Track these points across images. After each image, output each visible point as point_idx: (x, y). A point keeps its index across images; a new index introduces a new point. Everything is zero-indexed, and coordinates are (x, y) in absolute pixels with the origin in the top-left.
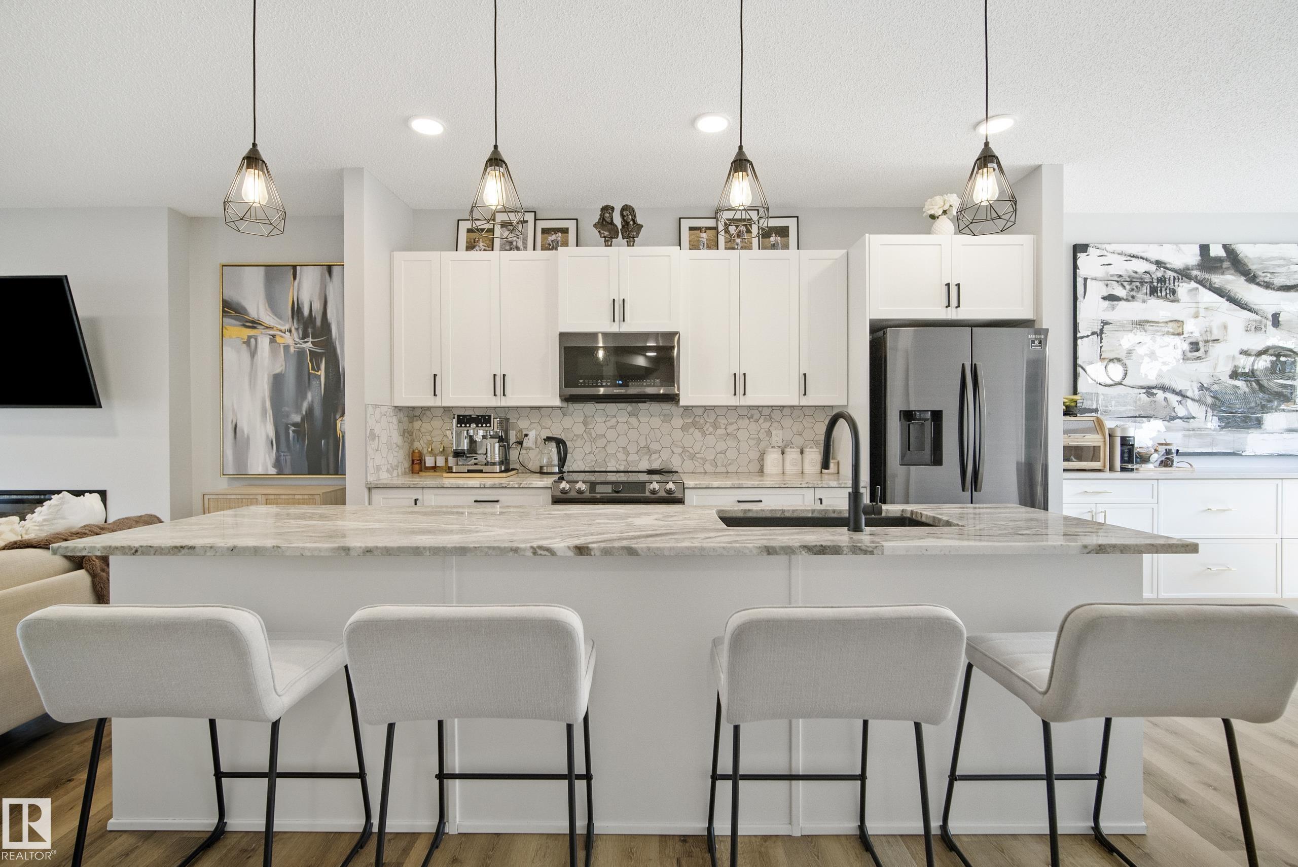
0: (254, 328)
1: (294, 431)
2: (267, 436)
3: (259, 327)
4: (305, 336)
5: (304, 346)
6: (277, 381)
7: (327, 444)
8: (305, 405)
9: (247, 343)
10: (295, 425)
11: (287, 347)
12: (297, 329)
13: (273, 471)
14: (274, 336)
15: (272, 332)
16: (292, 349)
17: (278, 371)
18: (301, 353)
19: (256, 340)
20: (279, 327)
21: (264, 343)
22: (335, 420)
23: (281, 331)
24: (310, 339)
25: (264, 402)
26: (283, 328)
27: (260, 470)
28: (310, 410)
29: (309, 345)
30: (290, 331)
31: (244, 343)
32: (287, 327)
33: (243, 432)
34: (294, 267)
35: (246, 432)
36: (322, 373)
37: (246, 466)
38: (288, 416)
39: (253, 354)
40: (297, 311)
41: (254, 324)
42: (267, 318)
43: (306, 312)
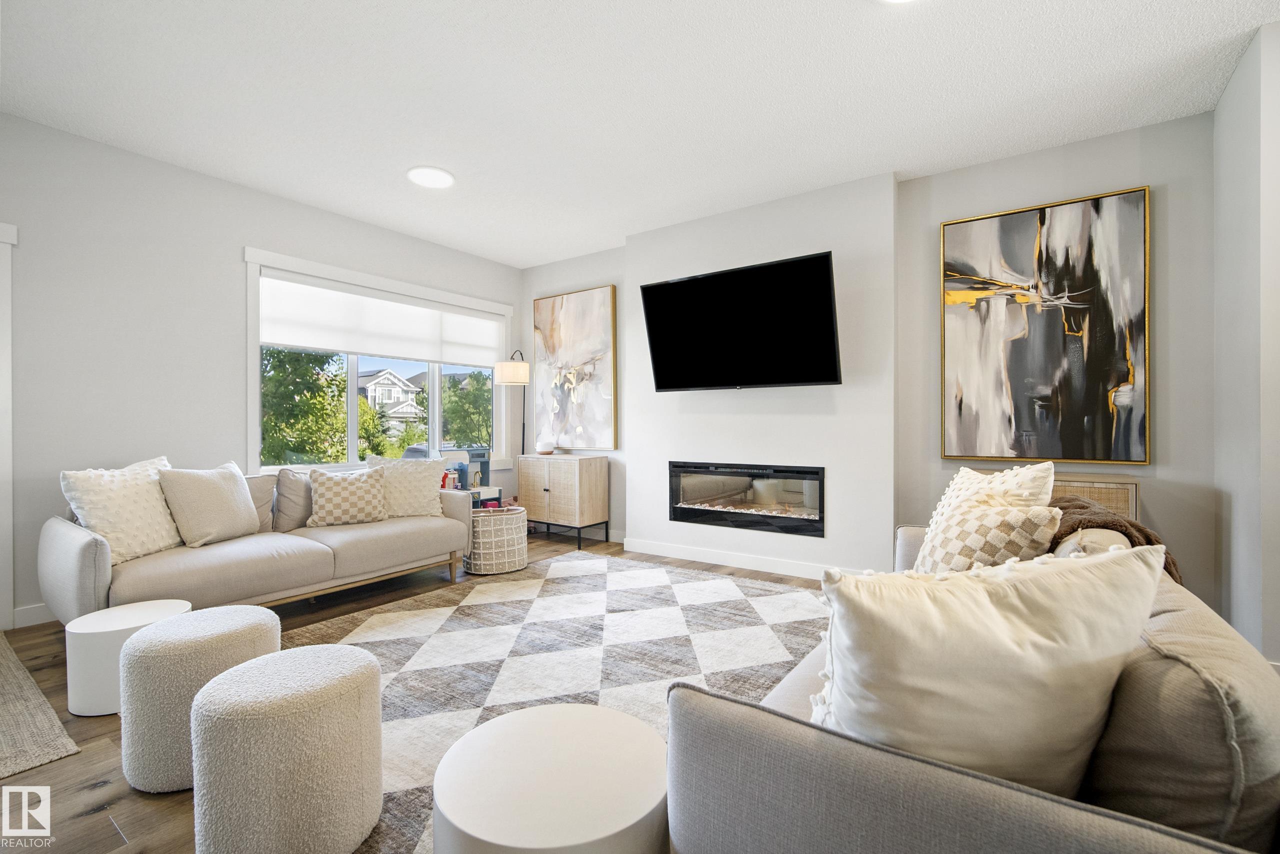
0: (987, 289)
1: (1041, 407)
2: (1003, 413)
3: (992, 287)
4: (1058, 290)
5: (1057, 302)
6: (1017, 349)
7: (1093, 422)
8: (1058, 375)
9: (977, 307)
10: (1043, 398)
11: (1031, 308)
12: (1046, 284)
13: (1011, 453)
14: (1012, 296)
15: (1010, 292)
16: (1039, 309)
17: (1018, 335)
18: (1051, 314)
19: (988, 303)
20: (1020, 284)
21: (999, 305)
22: (1106, 392)
23: (1022, 288)
24: (1066, 294)
25: (998, 374)
26: (1025, 285)
27: (993, 452)
28: (1067, 380)
29: (1065, 300)
30: (1036, 287)
31: (972, 307)
32: (1032, 282)
33: (970, 408)
34: (1042, 211)
35: (974, 408)
36: (1085, 334)
37: (974, 447)
38: (1033, 388)
39: (984, 319)
40: (1046, 263)
41: (986, 285)
42: (1002, 274)
43: (1060, 261)
